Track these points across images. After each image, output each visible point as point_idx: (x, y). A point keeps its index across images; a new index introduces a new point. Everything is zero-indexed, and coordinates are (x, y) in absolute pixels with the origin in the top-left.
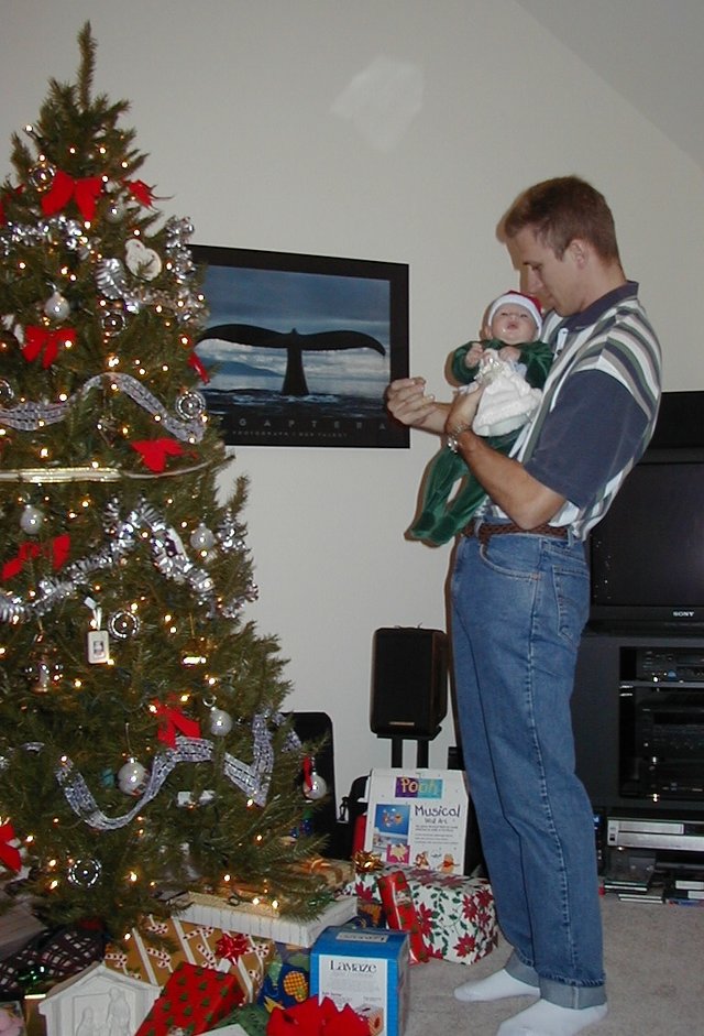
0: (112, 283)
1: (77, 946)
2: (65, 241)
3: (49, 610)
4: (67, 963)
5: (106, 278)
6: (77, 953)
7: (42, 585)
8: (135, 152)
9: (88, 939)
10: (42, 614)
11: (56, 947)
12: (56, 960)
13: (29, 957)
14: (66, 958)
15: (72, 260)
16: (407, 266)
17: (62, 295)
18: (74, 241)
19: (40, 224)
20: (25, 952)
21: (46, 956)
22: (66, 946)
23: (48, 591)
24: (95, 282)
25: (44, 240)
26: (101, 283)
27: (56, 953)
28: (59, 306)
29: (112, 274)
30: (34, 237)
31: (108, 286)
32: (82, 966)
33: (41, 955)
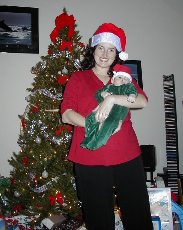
0: (77, 65)
1: (75, 223)
2: (66, 56)
3: (67, 141)
4: (73, 227)
5: (76, 64)
6: (75, 224)
7: (66, 135)
8: (79, 36)
9: (77, 221)
10: (66, 143)
11: (70, 223)
12: (70, 226)
13: (63, 226)
14: (72, 226)
15: (68, 60)
16: (140, 61)
17: (66, 68)
18: (68, 56)
19: (59, 53)
20: (62, 224)
21: (67, 225)
22: (72, 223)
23: (67, 137)
24: (73, 65)
25: (61, 56)
26: (75, 65)
27: (69, 225)
28: (65, 71)
29: (77, 63)
30: (58, 56)
31: (76, 66)
32: (76, 228)
33: (66, 225)
